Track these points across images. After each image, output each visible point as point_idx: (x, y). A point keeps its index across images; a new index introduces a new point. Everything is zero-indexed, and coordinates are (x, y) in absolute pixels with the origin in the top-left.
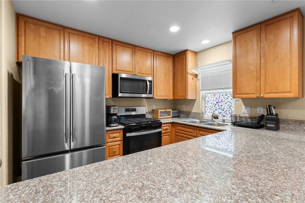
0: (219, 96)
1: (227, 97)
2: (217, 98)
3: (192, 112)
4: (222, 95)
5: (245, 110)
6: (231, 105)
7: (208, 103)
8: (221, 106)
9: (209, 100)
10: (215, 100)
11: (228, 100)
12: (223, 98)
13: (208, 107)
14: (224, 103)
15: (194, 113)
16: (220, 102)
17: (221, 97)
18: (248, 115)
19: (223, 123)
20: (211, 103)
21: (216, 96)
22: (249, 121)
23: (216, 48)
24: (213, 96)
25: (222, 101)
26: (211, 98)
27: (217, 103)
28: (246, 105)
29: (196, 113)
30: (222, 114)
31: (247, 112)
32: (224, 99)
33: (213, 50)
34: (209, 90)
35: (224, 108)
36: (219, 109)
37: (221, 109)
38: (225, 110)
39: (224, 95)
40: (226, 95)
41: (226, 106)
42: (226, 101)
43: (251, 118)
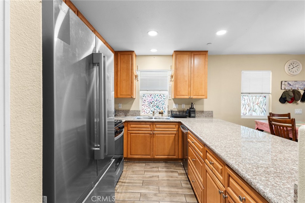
0: (155, 96)
1: (161, 97)
2: (152, 98)
3: (131, 110)
4: (157, 95)
5: (175, 107)
6: (164, 103)
7: (145, 102)
8: (156, 104)
9: (146, 99)
10: (151, 99)
11: (161, 99)
12: (158, 97)
13: (145, 105)
14: (159, 101)
15: (133, 111)
16: (156, 101)
17: (156, 97)
18: (176, 109)
19: (162, 117)
20: (148, 102)
21: (152, 96)
22: (178, 113)
23: (154, 57)
24: (149, 96)
25: (157, 100)
26: (147, 98)
27: (153, 102)
28: (175, 103)
29: (135, 111)
30: (157, 110)
31: (176, 108)
32: (158, 99)
33: (152, 58)
34: (148, 91)
35: (158, 105)
36: (154, 106)
37: (156, 107)
38: (159, 107)
39: (159, 96)
40: (160, 96)
41: (160, 104)
42: (160, 100)
43: (179, 112)
